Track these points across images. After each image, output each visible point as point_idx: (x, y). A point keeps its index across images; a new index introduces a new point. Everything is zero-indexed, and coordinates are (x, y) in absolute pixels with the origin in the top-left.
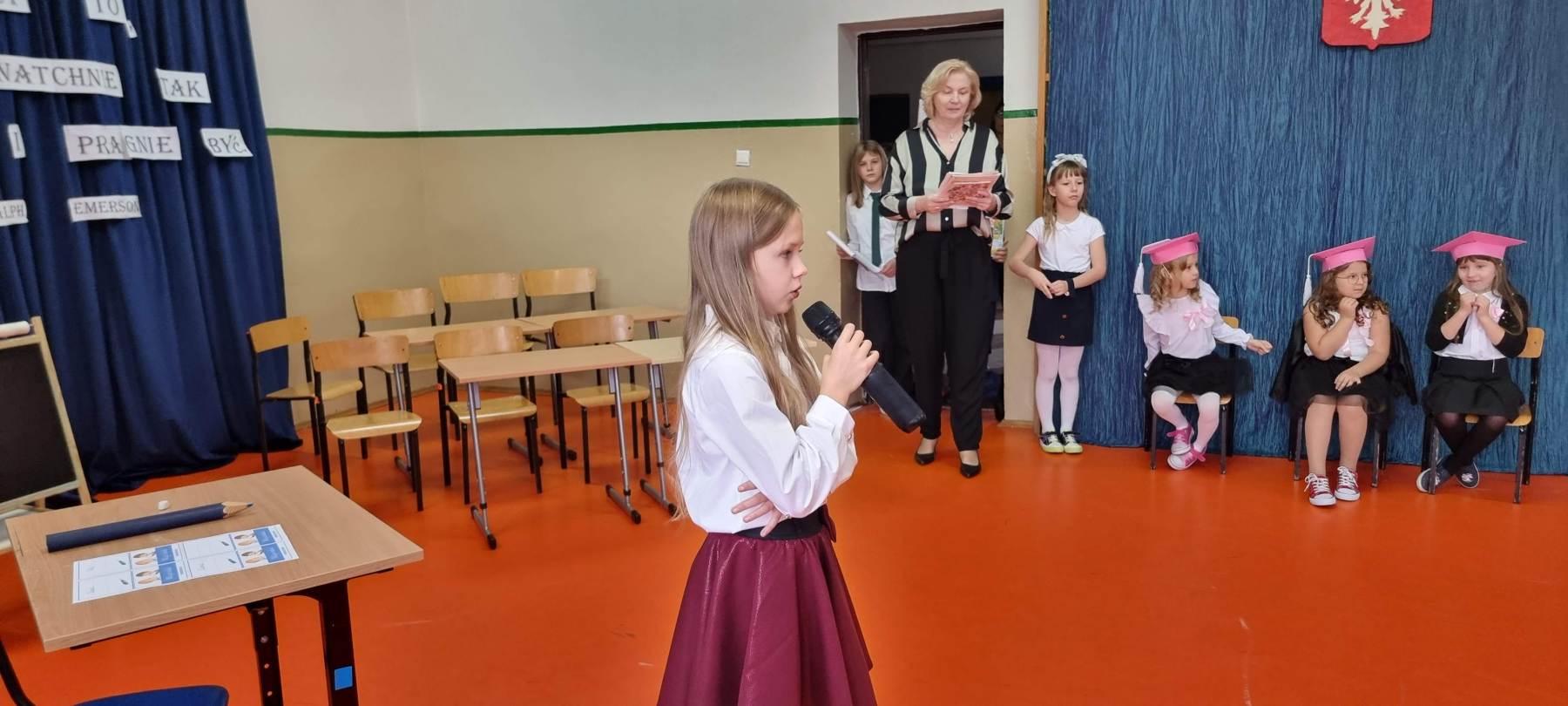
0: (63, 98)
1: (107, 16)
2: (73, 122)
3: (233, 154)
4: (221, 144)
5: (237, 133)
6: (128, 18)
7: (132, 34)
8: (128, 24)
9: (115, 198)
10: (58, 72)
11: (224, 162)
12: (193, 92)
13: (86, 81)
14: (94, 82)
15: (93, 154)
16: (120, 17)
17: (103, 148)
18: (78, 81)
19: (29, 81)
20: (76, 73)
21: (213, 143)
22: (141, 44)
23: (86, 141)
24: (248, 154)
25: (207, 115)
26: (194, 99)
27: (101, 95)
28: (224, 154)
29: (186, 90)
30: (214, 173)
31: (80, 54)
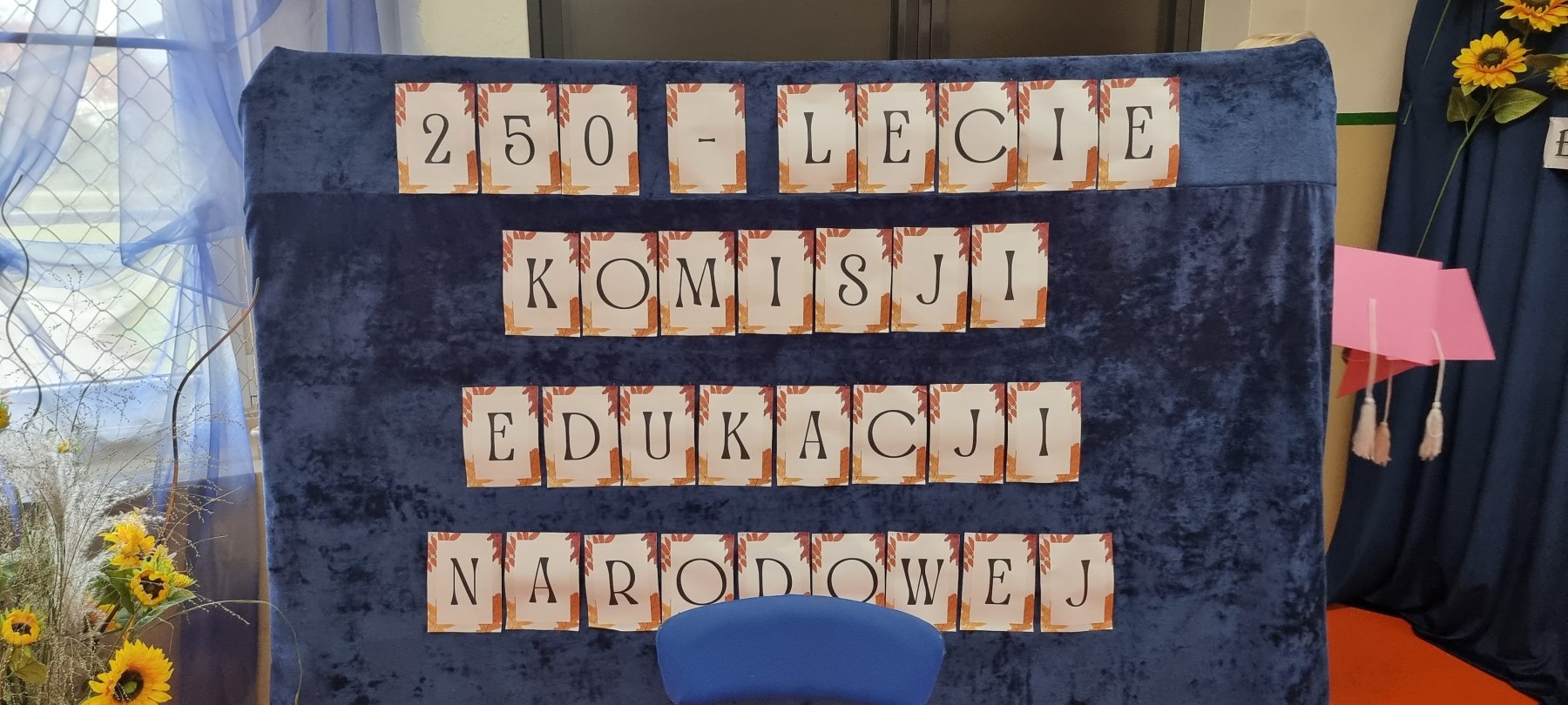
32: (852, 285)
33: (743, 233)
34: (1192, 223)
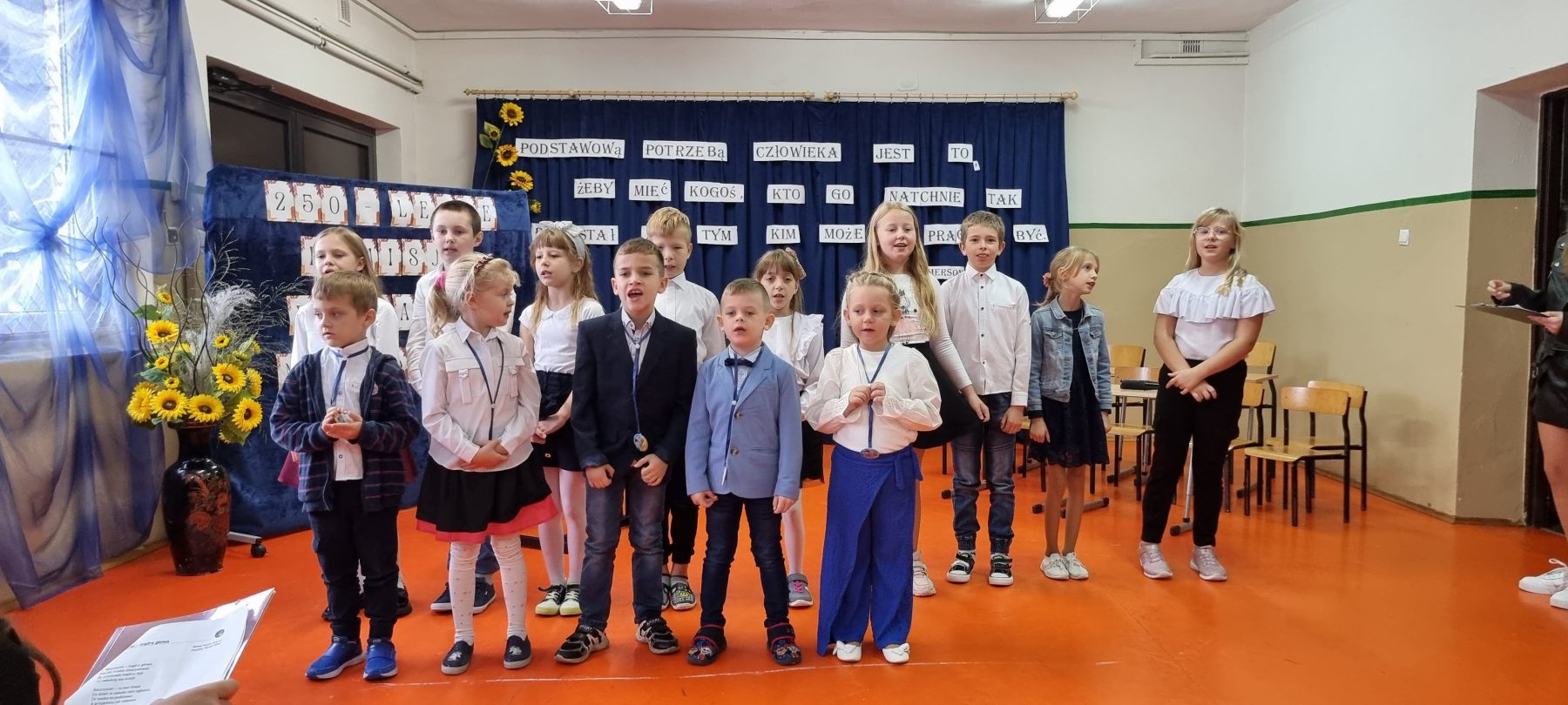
0: (926, 211)
1: (960, 159)
2: (931, 222)
3: (1034, 240)
4: (1026, 235)
5: (1042, 228)
6: (974, 160)
7: (977, 168)
8: (976, 163)
9: (946, 268)
10: (925, 194)
11: (1026, 246)
12: (1012, 202)
13: (939, 200)
14: (943, 200)
15: (935, 241)
16: (970, 159)
17: (940, 238)
18: (934, 199)
19: (907, 200)
20: (934, 194)
21: (1020, 233)
22: (982, 174)
23: (932, 234)
24: (1047, 241)
25: (1016, 215)
26: (1012, 206)
27: (946, 207)
28: (1027, 240)
29: (1007, 201)
30: (1018, 254)
31: (939, 185)
32: (413, 259)
33: (379, 240)
34: (502, 242)
